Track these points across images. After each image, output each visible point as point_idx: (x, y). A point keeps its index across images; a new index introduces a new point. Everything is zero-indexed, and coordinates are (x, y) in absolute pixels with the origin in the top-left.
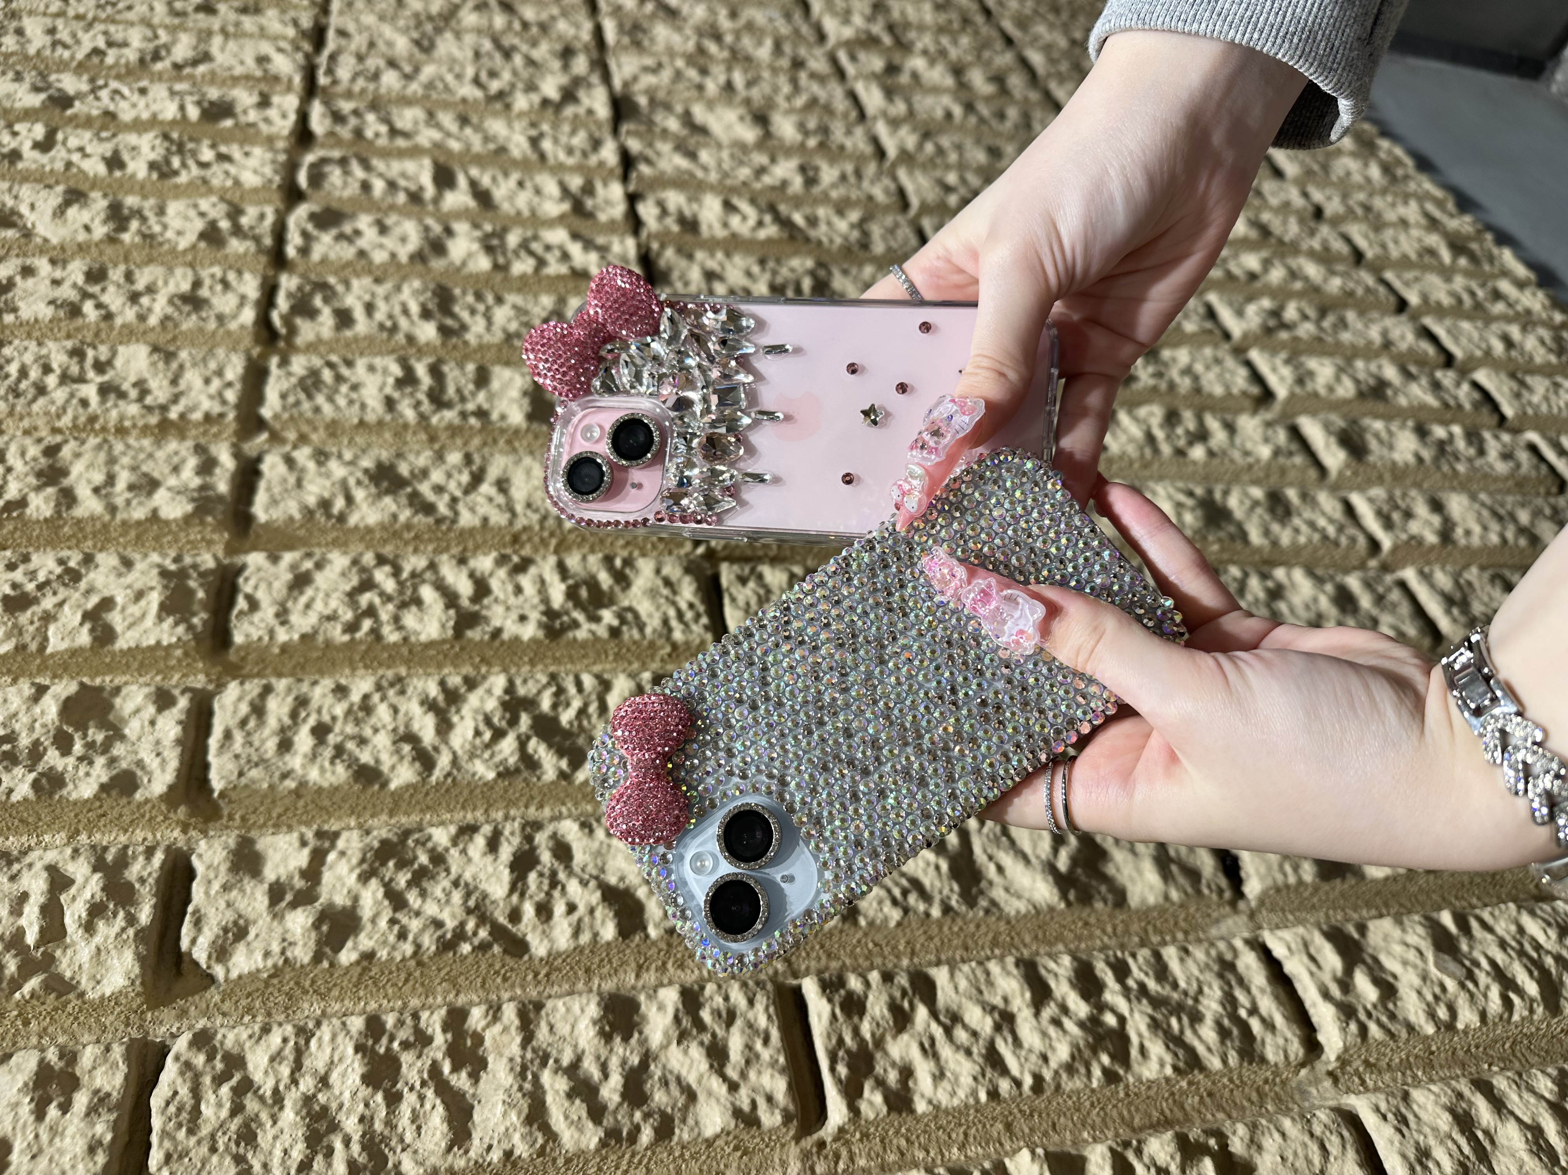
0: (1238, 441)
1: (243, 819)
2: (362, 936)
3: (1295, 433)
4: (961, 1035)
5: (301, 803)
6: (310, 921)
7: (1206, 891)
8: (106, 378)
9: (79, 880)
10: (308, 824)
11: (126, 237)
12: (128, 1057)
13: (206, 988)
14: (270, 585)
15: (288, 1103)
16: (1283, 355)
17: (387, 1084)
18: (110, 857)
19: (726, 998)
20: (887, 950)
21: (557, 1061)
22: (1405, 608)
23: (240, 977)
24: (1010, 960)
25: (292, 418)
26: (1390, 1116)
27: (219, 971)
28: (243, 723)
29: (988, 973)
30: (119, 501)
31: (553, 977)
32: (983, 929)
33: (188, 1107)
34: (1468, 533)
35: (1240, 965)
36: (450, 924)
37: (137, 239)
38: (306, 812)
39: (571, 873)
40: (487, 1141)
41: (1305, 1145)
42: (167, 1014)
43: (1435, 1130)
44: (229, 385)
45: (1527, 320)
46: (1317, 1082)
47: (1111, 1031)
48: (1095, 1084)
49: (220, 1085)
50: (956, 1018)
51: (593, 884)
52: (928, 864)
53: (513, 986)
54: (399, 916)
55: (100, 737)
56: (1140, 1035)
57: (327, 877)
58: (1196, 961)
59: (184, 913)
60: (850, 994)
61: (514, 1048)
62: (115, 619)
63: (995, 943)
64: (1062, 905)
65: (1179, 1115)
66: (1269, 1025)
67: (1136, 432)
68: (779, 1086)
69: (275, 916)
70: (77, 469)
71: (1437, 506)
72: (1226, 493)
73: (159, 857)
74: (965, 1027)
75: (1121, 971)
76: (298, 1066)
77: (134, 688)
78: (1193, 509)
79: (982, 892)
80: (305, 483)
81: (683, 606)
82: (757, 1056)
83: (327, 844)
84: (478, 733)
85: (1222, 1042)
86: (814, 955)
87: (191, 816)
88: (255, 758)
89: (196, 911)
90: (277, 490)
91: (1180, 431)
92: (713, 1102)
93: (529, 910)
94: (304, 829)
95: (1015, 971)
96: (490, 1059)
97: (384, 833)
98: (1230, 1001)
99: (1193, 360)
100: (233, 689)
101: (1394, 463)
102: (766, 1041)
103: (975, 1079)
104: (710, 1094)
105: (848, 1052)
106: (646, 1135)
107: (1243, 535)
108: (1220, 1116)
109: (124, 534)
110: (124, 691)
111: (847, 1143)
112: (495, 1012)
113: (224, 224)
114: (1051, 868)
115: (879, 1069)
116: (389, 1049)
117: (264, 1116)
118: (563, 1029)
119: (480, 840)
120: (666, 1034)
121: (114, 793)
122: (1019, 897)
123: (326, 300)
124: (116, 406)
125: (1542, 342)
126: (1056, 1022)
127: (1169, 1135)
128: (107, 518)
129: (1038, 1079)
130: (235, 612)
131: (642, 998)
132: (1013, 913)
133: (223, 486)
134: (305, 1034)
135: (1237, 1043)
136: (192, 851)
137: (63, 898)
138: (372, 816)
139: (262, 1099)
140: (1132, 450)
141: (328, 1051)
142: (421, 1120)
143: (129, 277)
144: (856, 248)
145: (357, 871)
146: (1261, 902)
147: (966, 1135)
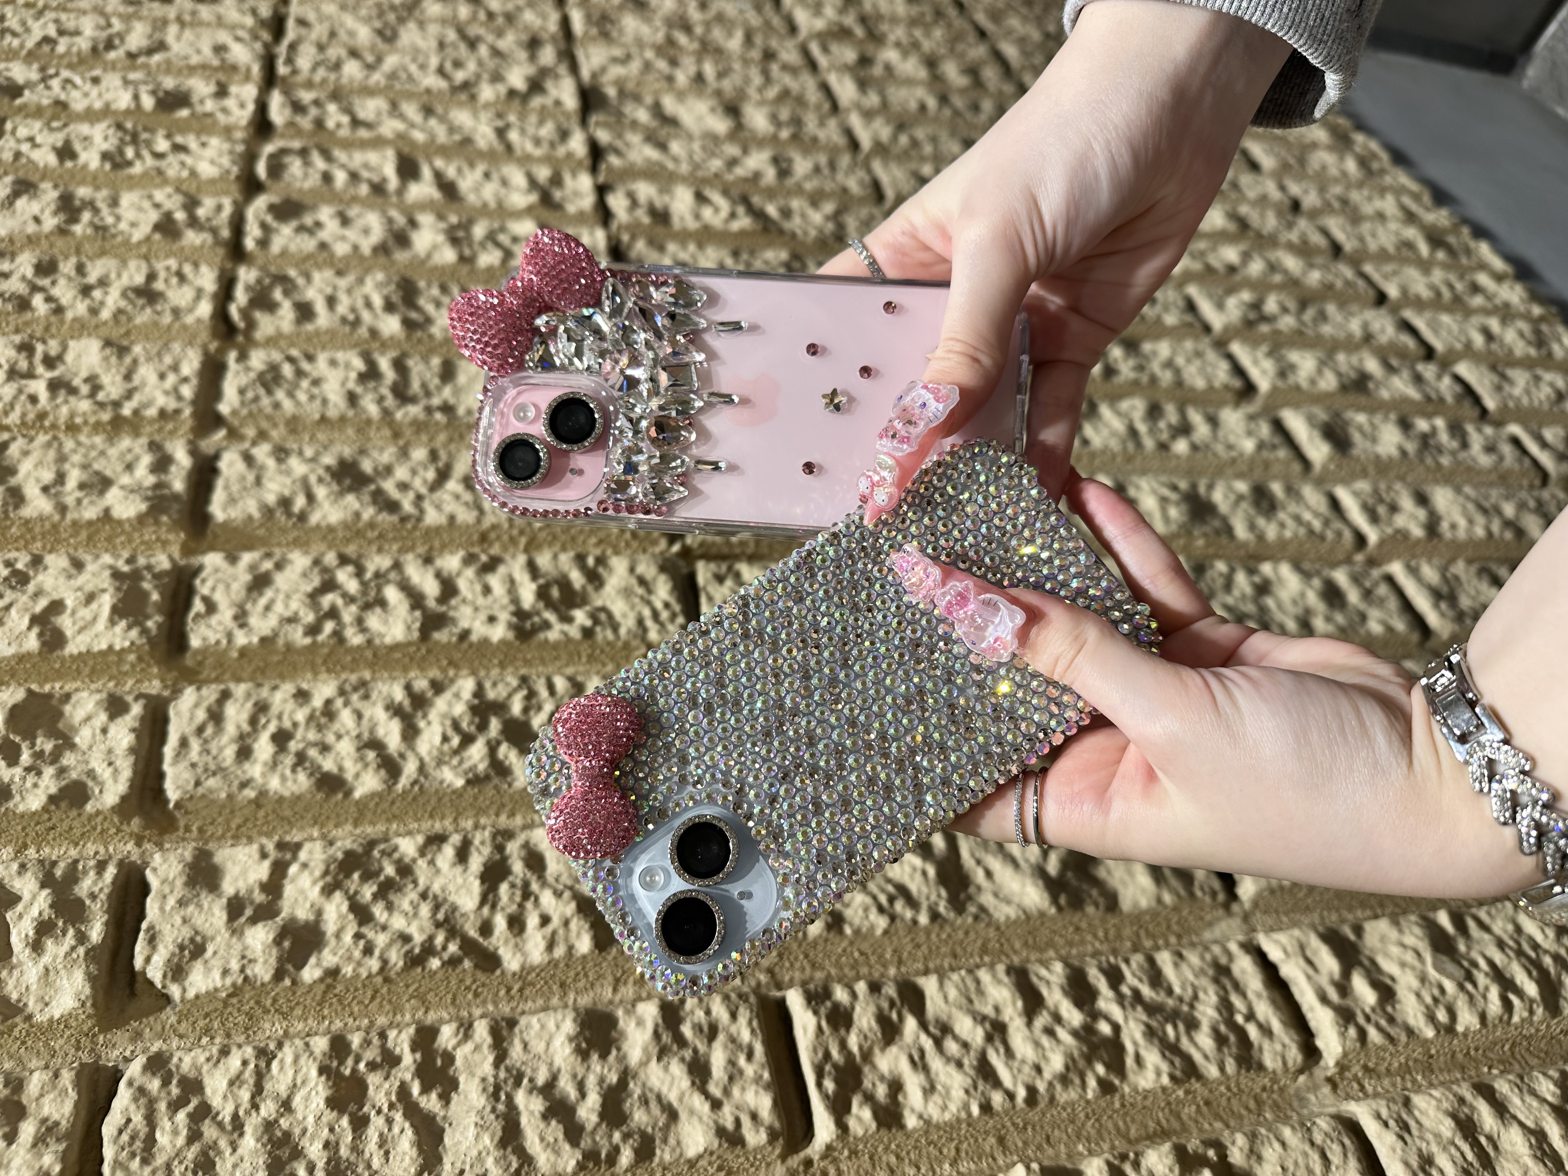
0: (1221, 434)
1: (201, 830)
2: (326, 952)
3: (1279, 427)
4: (952, 1047)
5: (261, 813)
6: (271, 937)
7: (1199, 893)
8: (56, 373)
9: (26, 896)
10: (269, 835)
11: (78, 229)
12: (77, 1083)
13: (161, 1009)
14: (228, 586)
15: (248, 1129)
16: (1264, 348)
17: (352, 1107)
18: (58, 872)
19: (708, 1012)
20: (873, 959)
21: (531, 1080)
22: (1393, 603)
23: (197, 997)
24: (1001, 968)
25: (251, 414)
26: (1392, 1123)
27: (175, 991)
28: (200, 730)
29: (978, 982)
30: (70, 500)
31: (527, 992)
32: (972, 935)
33: (142, 1135)
34: (1453, 526)
35: (1236, 970)
36: (418, 938)
37: (89, 231)
38: (267, 823)
39: (544, 884)
40: (458, 1165)
41: (1306, 1155)
42: (120, 1037)
43: (1438, 1136)
44: (185, 380)
45: (1506, 313)
46: (1315, 1088)
47: (1105, 1040)
48: (1090, 1095)
49: (176, 1111)
50: (945, 1029)
51: (567, 894)
52: (914, 869)
53: (484, 1002)
54: (365, 930)
55: (47, 746)
56: (1135, 1043)
57: (289, 890)
58: (1190, 966)
59: (138, 931)
60: (836, 1006)
61: (486, 1067)
62: (65, 622)
63: (984, 950)
64: (1053, 911)
65: (1176, 1125)
66: (1266, 1031)
67: (1118, 425)
68: (764, 1103)
69: (234, 932)
70: (25, 467)
71: (1422, 499)
72: (1211, 487)
73: (111, 872)
74: (956, 1038)
75: (1115, 978)
76: (258, 1090)
77: (85, 694)
78: (1177, 504)
79: (970, 898)
80: (265, 481)
81: (659, 605)
82: (741, 1072)
83: (288, 856)
84: (445, 739)
85: (1219, 1049)
86: (797, 965)
87: (145, 828)
88: (213, 767)
89: (151, 928)
90: (235, 488)
91: (1162, 424)
92: (695, 1120)
93: (500, 922)
94: (264, 840)
95: (1006, 979)
96: (462, 1079)
97: (348, 844)
98: (1226, 1007)
99: (1174, 353)
100: (189, 695)
101: (1378, 457)
102: (750, 1056)
103: (967, 1092)
104: (692, 1112)
105: (835, 1066)
106: (626, 1157)
107: (1229, 530)
108: (1218, 1125)
109: (75, 534)
110: (74, 699)
111: (835, 1161)
112: (466, 1029)
113: (180, 216)
114: (1040, 872)
115: (867, 1084)
116: (354, 1071)
117: (223, 1143)
118: (538, 1047)
119: (448, 851)
120: (645, 1050)
121: (63, 805)
122: (1008, 902)
123: (286, 293)
124: (66, 402)
125: (1521, 334)
126: (1050, 1032)
127: (1167, 1147)
128: (57, 517)
129: (1032, 1091)
130: (191, 615)
131: (620, 1013)
132: (1002, 919)
133: (178, 485)
134: (265, 1055)
135: (1234, 1050)
136: (146, 864)
137: (9, 916)
138: (336, 826)
139: (220, 1125)
140: (1115, 445)
141: (290, 1073)
142: (389, 1145)
143: (80, 269)
144: (831, 241)
145: (321, 884)
146: (1256, 904)
147: (958, 1150)
